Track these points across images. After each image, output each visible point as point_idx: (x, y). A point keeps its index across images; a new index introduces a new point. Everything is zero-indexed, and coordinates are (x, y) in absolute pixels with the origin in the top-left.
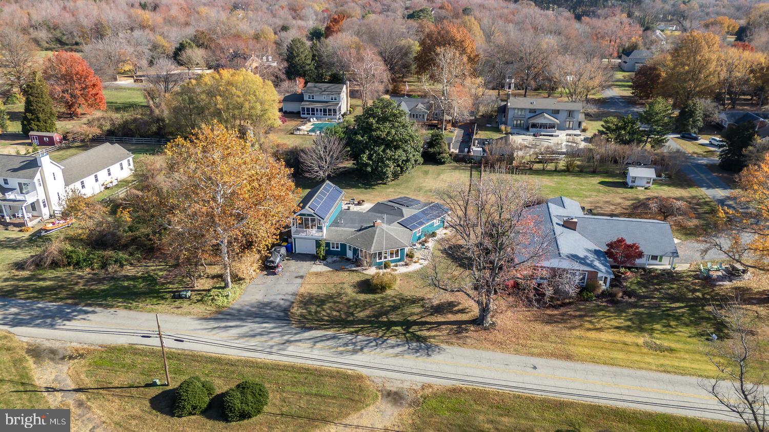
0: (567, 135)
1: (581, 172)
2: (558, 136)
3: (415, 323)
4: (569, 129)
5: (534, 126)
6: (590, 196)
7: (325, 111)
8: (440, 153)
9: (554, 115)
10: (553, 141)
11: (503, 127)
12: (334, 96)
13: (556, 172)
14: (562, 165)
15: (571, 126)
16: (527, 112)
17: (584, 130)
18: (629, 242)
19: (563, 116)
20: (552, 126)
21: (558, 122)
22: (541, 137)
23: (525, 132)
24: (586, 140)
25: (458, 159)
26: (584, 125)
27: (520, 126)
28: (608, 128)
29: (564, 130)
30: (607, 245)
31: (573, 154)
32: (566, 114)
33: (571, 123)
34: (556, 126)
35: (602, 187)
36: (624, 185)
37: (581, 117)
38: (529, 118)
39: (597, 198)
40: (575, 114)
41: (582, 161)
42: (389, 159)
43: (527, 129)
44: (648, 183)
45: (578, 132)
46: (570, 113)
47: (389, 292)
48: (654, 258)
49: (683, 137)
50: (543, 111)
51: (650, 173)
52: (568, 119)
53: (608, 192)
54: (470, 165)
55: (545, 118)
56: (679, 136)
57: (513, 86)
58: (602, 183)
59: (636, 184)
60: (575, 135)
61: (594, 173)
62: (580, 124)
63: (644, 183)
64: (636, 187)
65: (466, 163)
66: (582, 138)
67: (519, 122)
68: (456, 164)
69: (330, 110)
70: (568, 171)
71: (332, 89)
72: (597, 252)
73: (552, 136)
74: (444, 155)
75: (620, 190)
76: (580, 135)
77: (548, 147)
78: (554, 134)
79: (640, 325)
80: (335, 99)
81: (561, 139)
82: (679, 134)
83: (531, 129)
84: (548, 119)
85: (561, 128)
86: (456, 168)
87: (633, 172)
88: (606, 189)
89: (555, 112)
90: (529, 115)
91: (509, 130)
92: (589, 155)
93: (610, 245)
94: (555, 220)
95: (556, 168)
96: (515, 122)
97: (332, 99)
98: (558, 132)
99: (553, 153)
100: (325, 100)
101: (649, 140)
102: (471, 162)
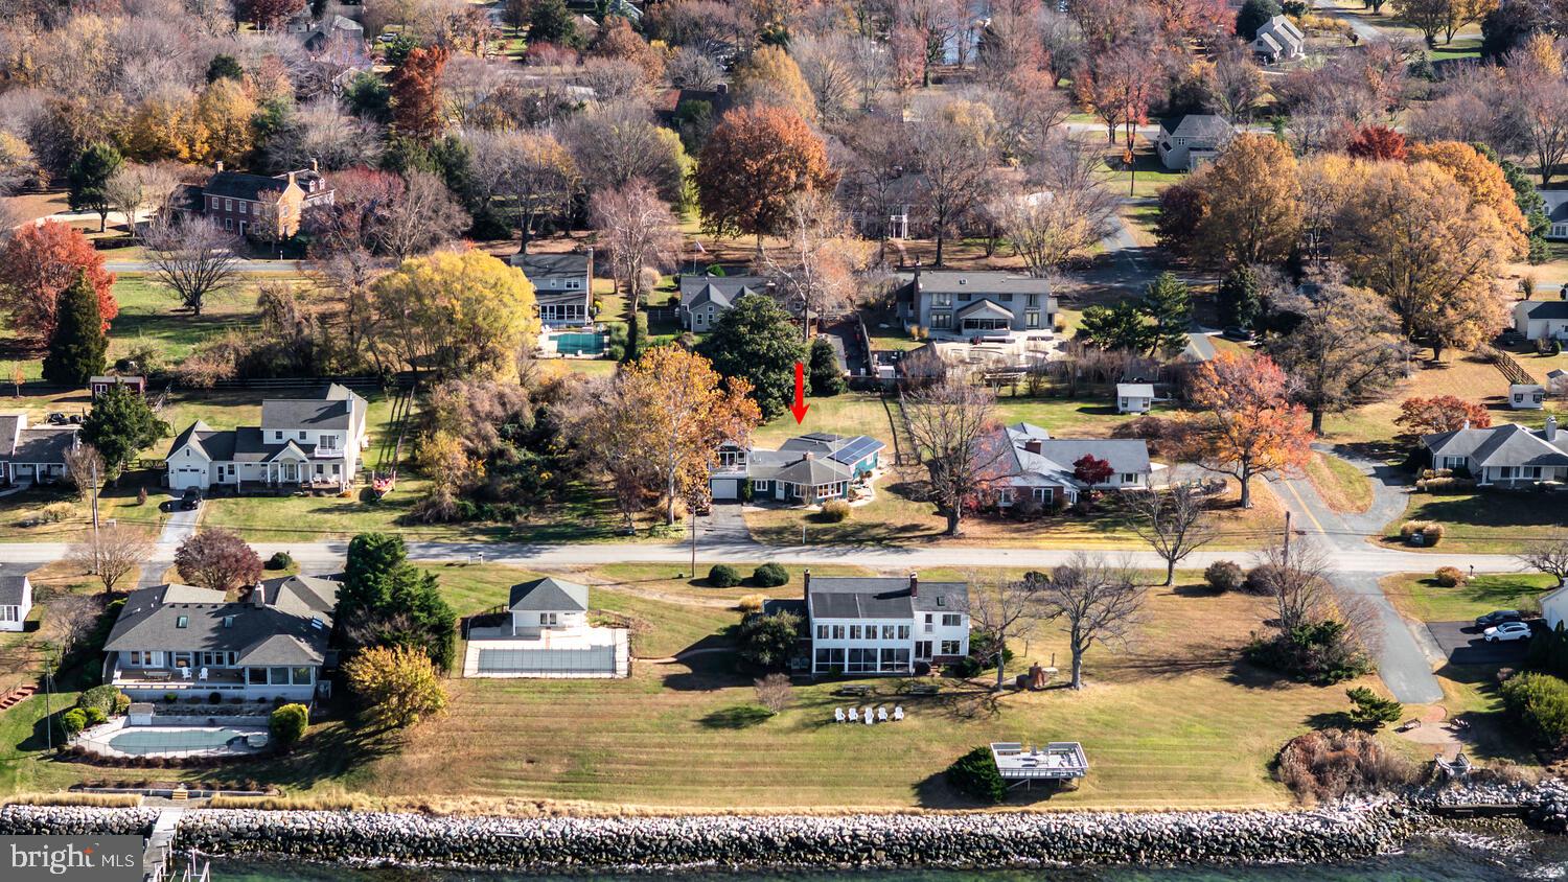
0: (1029, 339)
1: (1050, 397)
2: (1013, 341)
3: (885, 539)
4: (1032, 327)
5: (970, 324)
6: (1063, 427)
7: (561, 310)
8: (830, 376)
9: (1003, 303)
10: (1006, 349)
11: (914, 329)
12: (573, 281)
13: (1014, 398)
14: (1022, 387)
15: (1035, 323)
16: (955, 299)
17: (1059, 329)
18: (1096, 459)
19: (1019, 304)
20: (1002, 324)
21: (1011, 315)
22: (984, 344)
23: (955, 337)
24: (1061, 347)
25: (856, 385)
26: (1058, 319)
27: (944, 326)
28: (1091, 325)
29: (1023, 330)
30: (1076, 464)
31: (1037, 371)
32: (1024, 301)
33: (1035, 316)
34: (1009, 323)
35: (1081, 415)
36: (1114, 411)
37: (1052, 304)
38: (959, 311)
39: (1073, 429)
40: (1041, 300)
41: (1051, 382)
42: (773, 386)
43: (958, 331)
44: (1145, 405)
45: (1048, 333)
46: (1032, 298)
47: (844, 521)
48: (1129, 477)
49: (1227, 336)
50: (983, 297)
51: (1146, 391)
52: (1028, 312)
53: (1090, 421)
54: (878, 394)
55: (988, 309)
56: (1221, 333)
57: (905, 231)
58: (1081, 410)
59: (1129, 408)
60: (1043, 339)
61: (1070, 397)
62: (1050, 317)
63: (1140, 406)
64: (1130, 413)
65: (872, 391)
66: (1056, 342)
67: (941, 318)
68: (855, 394)
69: (571, 308)
70: (1033, 395)
71: (564, 267)
72: (1063, 473)
73: (1003, 341)
74: (836, 379)
75: (1106, 418)
76: (1052, 338)
77: (998, 361)
78: (1006, 338)
79: (1104, 528)
80: (576, 286)
81: (1018, 347)
82: (1219, 329)
83: (964, 331)
84: (994, 310)
85: (1018, 326)
86: (858, 400)
87: (1124, 390)
88: (1087, 416)
89: (1005, 299)
90: (958, 305)
91: (926, 333)
92: (1061, 371)
93: (1077, 464)
94: (1016, 444)
95: (1014, 391)
96: (935, 318)
97: (569, 286)
98: (1013, 335)
99: (1007, 370)
100: (555, 288)
101: (1160, 342)
102: (879, 390)
